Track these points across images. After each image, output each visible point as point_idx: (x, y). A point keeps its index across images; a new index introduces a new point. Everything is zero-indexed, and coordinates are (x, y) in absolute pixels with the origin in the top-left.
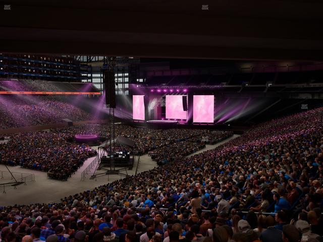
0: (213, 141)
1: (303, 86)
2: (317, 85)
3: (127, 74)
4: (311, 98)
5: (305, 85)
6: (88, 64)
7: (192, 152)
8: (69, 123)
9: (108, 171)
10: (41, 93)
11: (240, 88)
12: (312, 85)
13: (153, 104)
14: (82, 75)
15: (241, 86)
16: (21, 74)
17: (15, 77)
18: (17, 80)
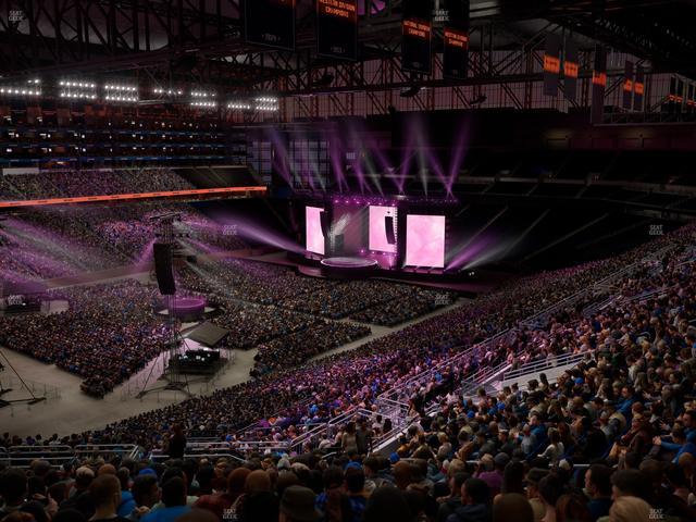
0: (392, 320)
1: (651, 189)
5: (656, 188)
7: (333, 346)
10: (151, 195)
11: (534, 184)
13: (340, 226)
15: (535, 180)
16: (117, 158)
17: (107, 164)
18: (110, 170)
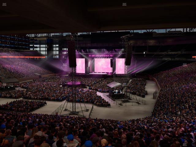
1: (165, 53)
2: (173, 53)
3: (57, 45)
4: (170, 60)
6: (35, 39)
8: (39, 76)
12: (170, 53)
14: (30, 45)
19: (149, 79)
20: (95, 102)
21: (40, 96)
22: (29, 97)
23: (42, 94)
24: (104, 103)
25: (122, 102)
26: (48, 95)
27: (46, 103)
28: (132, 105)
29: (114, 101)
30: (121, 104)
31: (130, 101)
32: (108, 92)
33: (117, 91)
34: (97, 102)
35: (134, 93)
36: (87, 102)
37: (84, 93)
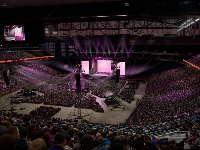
3: (64, 44)
4: (165, 60)
5: (162, 54)
8: (50, 77)
9: (113, 107)
16: (12, 48)
17: (10, 50)
18: (11, 51)
19: (142, 81)
20: (94, 109)
21: (56, 103)
22: (48, 103)
23: (56, 100)
24: (100, 109)
25: (113, 108)
26: (61, 101)
27: (60, 109)
28: (119, 111)
29: (108, 106)
30: (111, 110)
31: (118, 107)
32: (105, 97)
33: (111, 98)
34: (95, 108)
35: (124, 99)
36: (89, 108)
37: (87, 99)
